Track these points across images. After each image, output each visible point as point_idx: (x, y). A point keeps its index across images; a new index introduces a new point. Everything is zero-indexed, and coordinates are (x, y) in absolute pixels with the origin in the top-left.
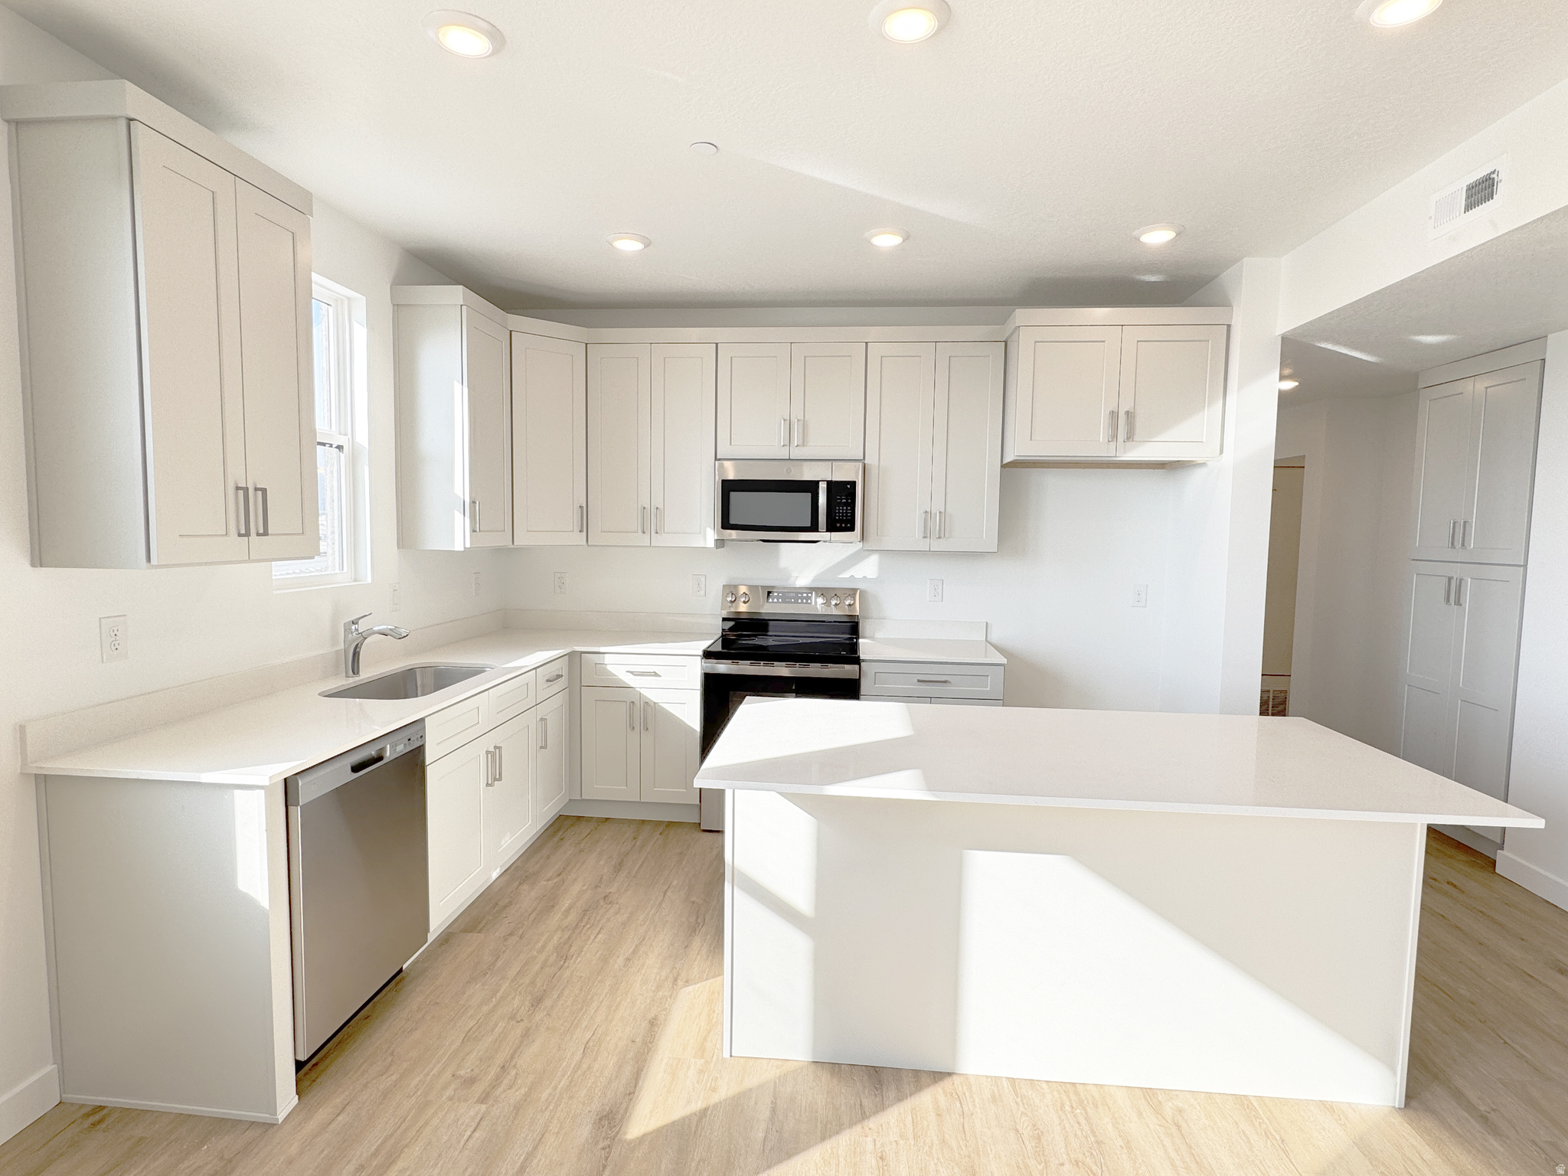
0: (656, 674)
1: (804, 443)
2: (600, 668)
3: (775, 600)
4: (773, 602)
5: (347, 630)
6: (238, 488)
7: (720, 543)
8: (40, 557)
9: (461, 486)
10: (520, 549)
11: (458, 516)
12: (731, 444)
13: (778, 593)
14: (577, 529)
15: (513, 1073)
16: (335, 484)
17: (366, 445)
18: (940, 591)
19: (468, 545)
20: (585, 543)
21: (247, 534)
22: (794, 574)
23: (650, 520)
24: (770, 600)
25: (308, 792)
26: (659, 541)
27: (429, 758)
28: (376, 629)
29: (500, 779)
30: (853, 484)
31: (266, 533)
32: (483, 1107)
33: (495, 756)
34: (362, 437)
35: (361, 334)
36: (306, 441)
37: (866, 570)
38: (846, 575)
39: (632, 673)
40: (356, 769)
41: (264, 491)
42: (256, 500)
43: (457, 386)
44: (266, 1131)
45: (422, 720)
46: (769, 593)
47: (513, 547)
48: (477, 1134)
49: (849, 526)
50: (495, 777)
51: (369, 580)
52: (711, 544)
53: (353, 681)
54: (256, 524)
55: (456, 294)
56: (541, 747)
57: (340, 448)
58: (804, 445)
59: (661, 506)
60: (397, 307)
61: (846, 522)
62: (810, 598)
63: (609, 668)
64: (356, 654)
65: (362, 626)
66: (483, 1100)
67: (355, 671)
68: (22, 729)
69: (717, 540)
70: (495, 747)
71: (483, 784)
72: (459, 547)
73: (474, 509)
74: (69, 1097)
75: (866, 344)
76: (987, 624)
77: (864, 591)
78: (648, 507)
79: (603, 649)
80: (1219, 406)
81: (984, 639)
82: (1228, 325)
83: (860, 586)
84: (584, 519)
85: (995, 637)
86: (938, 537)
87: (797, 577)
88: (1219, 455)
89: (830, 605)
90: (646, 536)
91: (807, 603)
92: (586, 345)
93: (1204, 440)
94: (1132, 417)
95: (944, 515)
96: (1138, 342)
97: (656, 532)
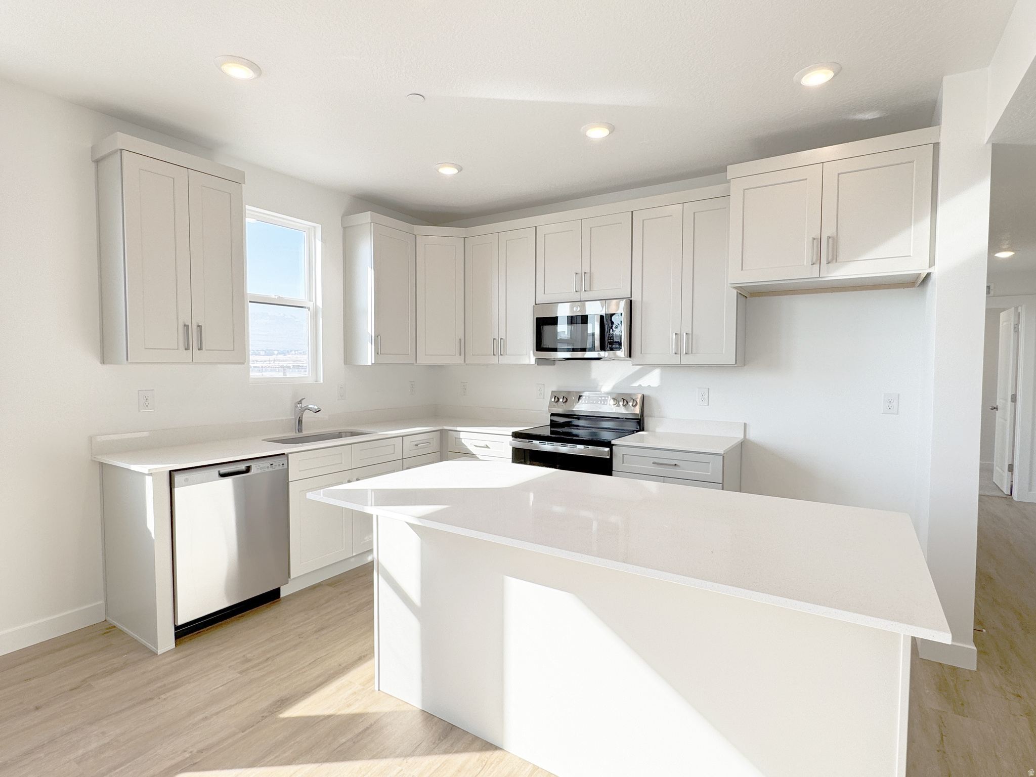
0: (487, 447)
1: (590, 288)
2: (458, 439)
4: (585, 403)
5: (296, 407)
6: (185, 326)
7: (539, 361)
8: (103, 361)
9: (370, 327)
11: (369, 345)
12: (544, 293)
13: (586, 396)
14: (458, 354)
15: (269, 663)
17: (321, 307)
18: (706, 397)
19: (373, 362)
20: (462, 362)
21: (190, 349)
22: (601, 384)
23: (498, 346)
24: (580, 401)
26: (504, 360)
27: (291, 478)
32: (239, 675)
37: (651, 381)
38: (636, 384)
39: (474, 445)
41: (201, 327)
43: (369, 269)
44: (153, 655)
45: (286, 454)
46: (580, 397)
47: (415, 364)
48: (221, 688)
49: (619, 347)
51: (322, 382)
52: (532, 361)
55: (367, 217)
57: (308, 308)
58: (590, 290)
59: (504, 338)
60: (346, 228)
61: (616, 343)
62: (607, 401)
63: (463, 441)
64: (300, 422)
66: (241, 673)
67: (300, 430)
69: (536, 359)
72: (370, 364)
73: (376, 340)
74: (109, 619)
75: (632, 212)
76: (745, 424)
77: (649, 397)
78: (497, 338)
79: (459, 429)
80: (927, 221)
81: (742, 437)
82: (934, 144)
83: (646, 393)
84: (463, 347)
85: (753, 435)
86: (686, 353)
87: (602, 386)
88: (929, 267)
89: (619, 406)
90: (496, 357)
91: (604, 404)
92: (464, 238)
93: (911, 255)
94: (834, 241)
95: (690, 336)
96: (839, 174)
97: (501, 355)
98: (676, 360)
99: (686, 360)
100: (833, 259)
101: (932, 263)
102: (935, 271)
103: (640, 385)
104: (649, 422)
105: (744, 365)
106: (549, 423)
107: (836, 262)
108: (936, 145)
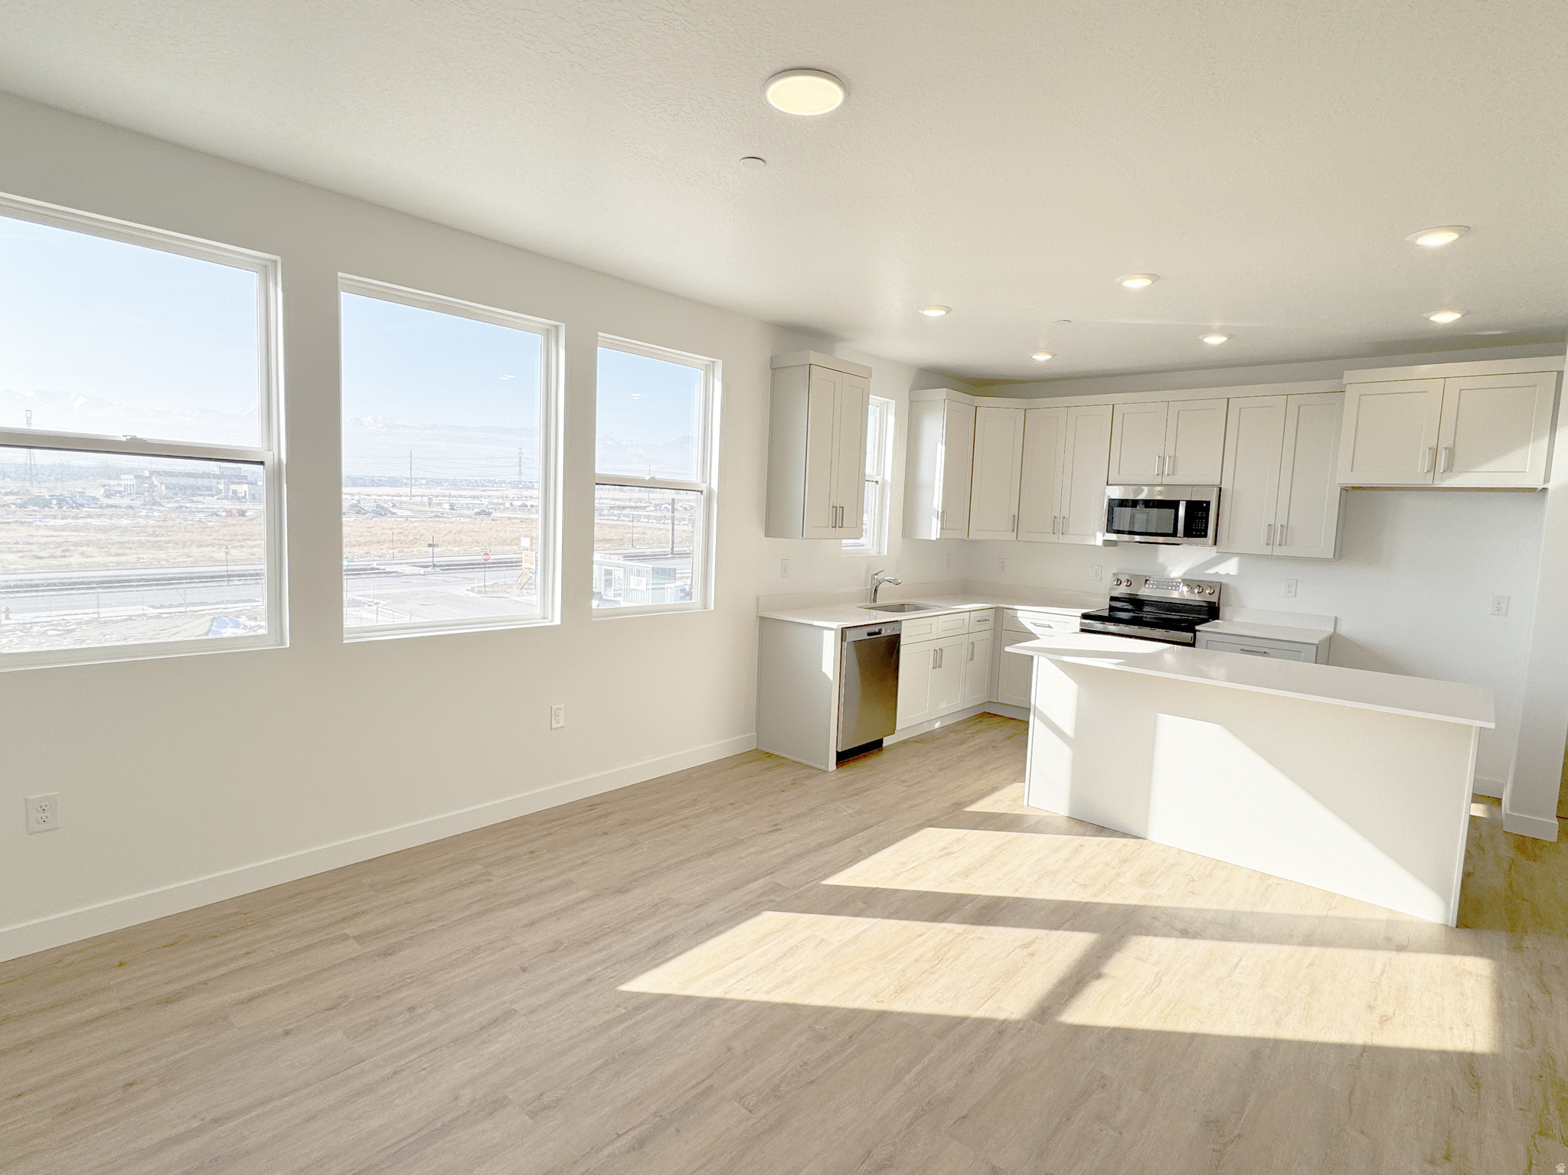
0: (1050, 627)
1: (1174, 472)
2: (1015, 618)
3: (1151, 586)
4: (1148, 588)
5: (873, 578)
6: (833, 507)
7: (1107, 543)
8: (767, 535)
9: (937, 503)
10: (974, 541)
11: (934, 520)
12: (1118, 474)
13: (1154, 581)
14: (1010, 529)
16: (873, 500)
17: (890, 481)
18: (1293, 588)
19: (938, 537)
20: (1015, 539)
21: (835, 527)
22: (1169, 569)
23: (1059, 525)
24: (1147, 586)
25: (852, 636)
26: (1066, 539)
27: (902, 642)
28: (886, 578)
29: (940, 667)
30: (1208, 503)
31: (842, 527)
33: (939, 654)
34: (888, 477)
35: (891, 420)
36: (861, 479)
37: (1228, 568)
38: (1212, 571)
39: (1034, 624)
40: (869, 634)
41: (843, 508)
42: (839, 511)
43: (939, 445)
45: (901, 621)
46: (1147, 580)
47: (967, 539)
49: (1203, 534)
50: (937, 664)
51: (886, 554)
52: (1099, 542)
53: (873, 605)
54: (839, 523)
55: (942, 393)
56: (970, 660)
57: (877, 482)
58: (1173, 474)
59: (1067, 516)
60: (911, 402)
61: (1201, 531)
62: (1179, 586)
63: (1020, 619)
64: (876, 590)
65: (879, 577)
67: (874, 601)
68: (758, 599)
69: (1105, 540)
70: (940, 649)
71: (931, 666)
72: (933, 538)
73: (944, 516)
74: (760, 747)
75: (1228, 399)
76: (1336, 618)
77: (1226, 585)
78: (1058, 516)
79: (1016, 607)
80: (1546, 441)
81: (1332, 631)
82: (1558, 371)
83: (1224, 581)
84: (1016, 523)
85: (1344, 629)
86: (1279, 545)
87: (1171, 571)
88: (1544, 483)
89: (1193, 593)
90: (1056, 536)
91: (1175, 590)
92: (1025, 410)
93: (1527, 471)
94: (1451, 452)
95: (1285, 528)
96: (1461, 390)
97: (1063, 534)
98: (1267, 551)
99: (1277, 551)
100: (1449, 468)
101: (1547, 480)
102: (1550, 486)
103: (1217, 573)
104: (1224, 611)
105: (1340, 558)
106: (1108, 607)
107: (1451, 471)
108: (1560, 374)
